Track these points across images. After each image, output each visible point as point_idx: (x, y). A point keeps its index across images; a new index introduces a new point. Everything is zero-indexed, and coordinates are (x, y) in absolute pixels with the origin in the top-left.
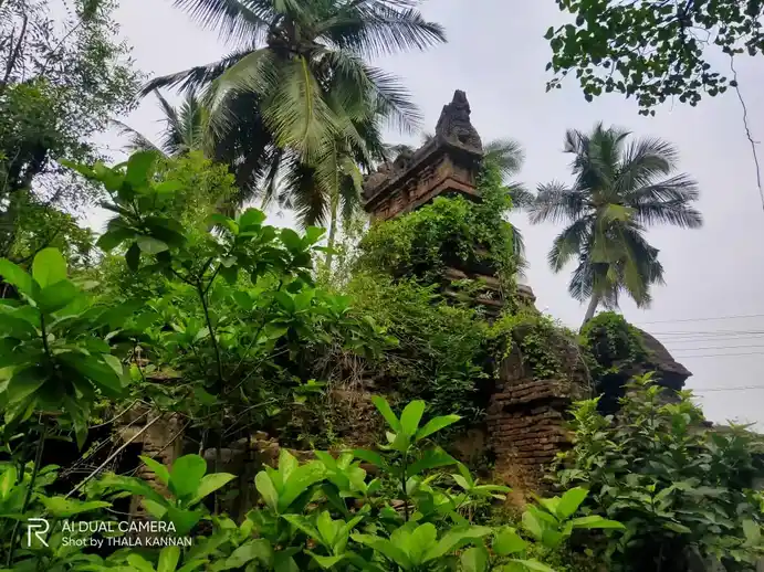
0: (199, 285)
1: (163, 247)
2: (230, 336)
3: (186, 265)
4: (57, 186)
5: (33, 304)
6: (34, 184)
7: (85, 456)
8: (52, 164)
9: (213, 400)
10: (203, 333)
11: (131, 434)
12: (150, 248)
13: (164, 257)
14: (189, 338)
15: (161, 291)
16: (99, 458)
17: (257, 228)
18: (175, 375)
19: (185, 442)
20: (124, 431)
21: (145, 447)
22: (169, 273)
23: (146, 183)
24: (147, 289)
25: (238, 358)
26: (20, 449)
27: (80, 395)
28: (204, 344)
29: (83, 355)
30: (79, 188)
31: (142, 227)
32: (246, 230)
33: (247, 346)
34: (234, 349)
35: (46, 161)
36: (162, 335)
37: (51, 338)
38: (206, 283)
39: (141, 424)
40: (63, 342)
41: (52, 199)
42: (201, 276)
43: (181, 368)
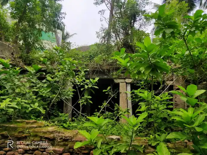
0: (184, 39)
1: (172, 30)
2: (195, 52)
3: (179, 34)
4: (140, 24)
5: (145, 51)
6: (135, 25)
7: (160, 88)
8: (138, 18)
9: (193, 71)
10: (187, 53)
11: (170, 83)
12: (168, 31)
13: (172, 33)
14: (183, 55)
15: (171, 44)
16: (163, 89)
17: (201, 16)
18: (180, 66)
19: (185, 84)
20: (168, 82)
21: (174, 86)
22: (174, 37)
24: (166, 45)
25: (200, 59)
26: (146, 87)
27: (159, 72)
28: (187, 56)
29: (158, 62)
30: (145, 22)
31: (165, 26)
32: (197, 17)
33: (202, 55)
34: (198, 56)
35: (136, 18)
36: (175, 56)
37: (150, 59)
38: (186, 38)
39: (172, 80)
40: (153, 59)
41: (140, 28)
42: (184, 36)
43: (182, 64)
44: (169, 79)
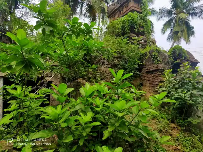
0: (62, 40)
1: (51, 29)
2: (71, 54)
3: (58, 34)
4: (22, 13)
5: (18, 44)
6: (16, 12)
7: (38, 84)
8: (20, 6)
9: (68, 70)
10: (64, 53)
11: (48, 79)
12: (48, 29)
13: (52, 31)
14: (61, 54)
15: (53, 42)
16: (41, 85)
17: (77, 23)
18: (59, 64)
19: (62, 81)
20: (47, 78)
21: (52, 82)
22: (54, 36)
23: (45, 10)
24: (49, 41)
25: (74, 59)
26: (21, 83)
27: (34, 68)
28: (65, 56)
29: (33, 58)
30: (28, 13)
31: (45, 23)
32: (74, 23)
33: (76, 56)
34: (73, 57)
35: (18, 5)
36: (54, 54)
37: (24, 54)
38: (64, 39)
39: (51, 77)
40: (27, 55)
41: (21, 16)
42: (62, 37)
43: (59, 62)
44: (48, 75)
